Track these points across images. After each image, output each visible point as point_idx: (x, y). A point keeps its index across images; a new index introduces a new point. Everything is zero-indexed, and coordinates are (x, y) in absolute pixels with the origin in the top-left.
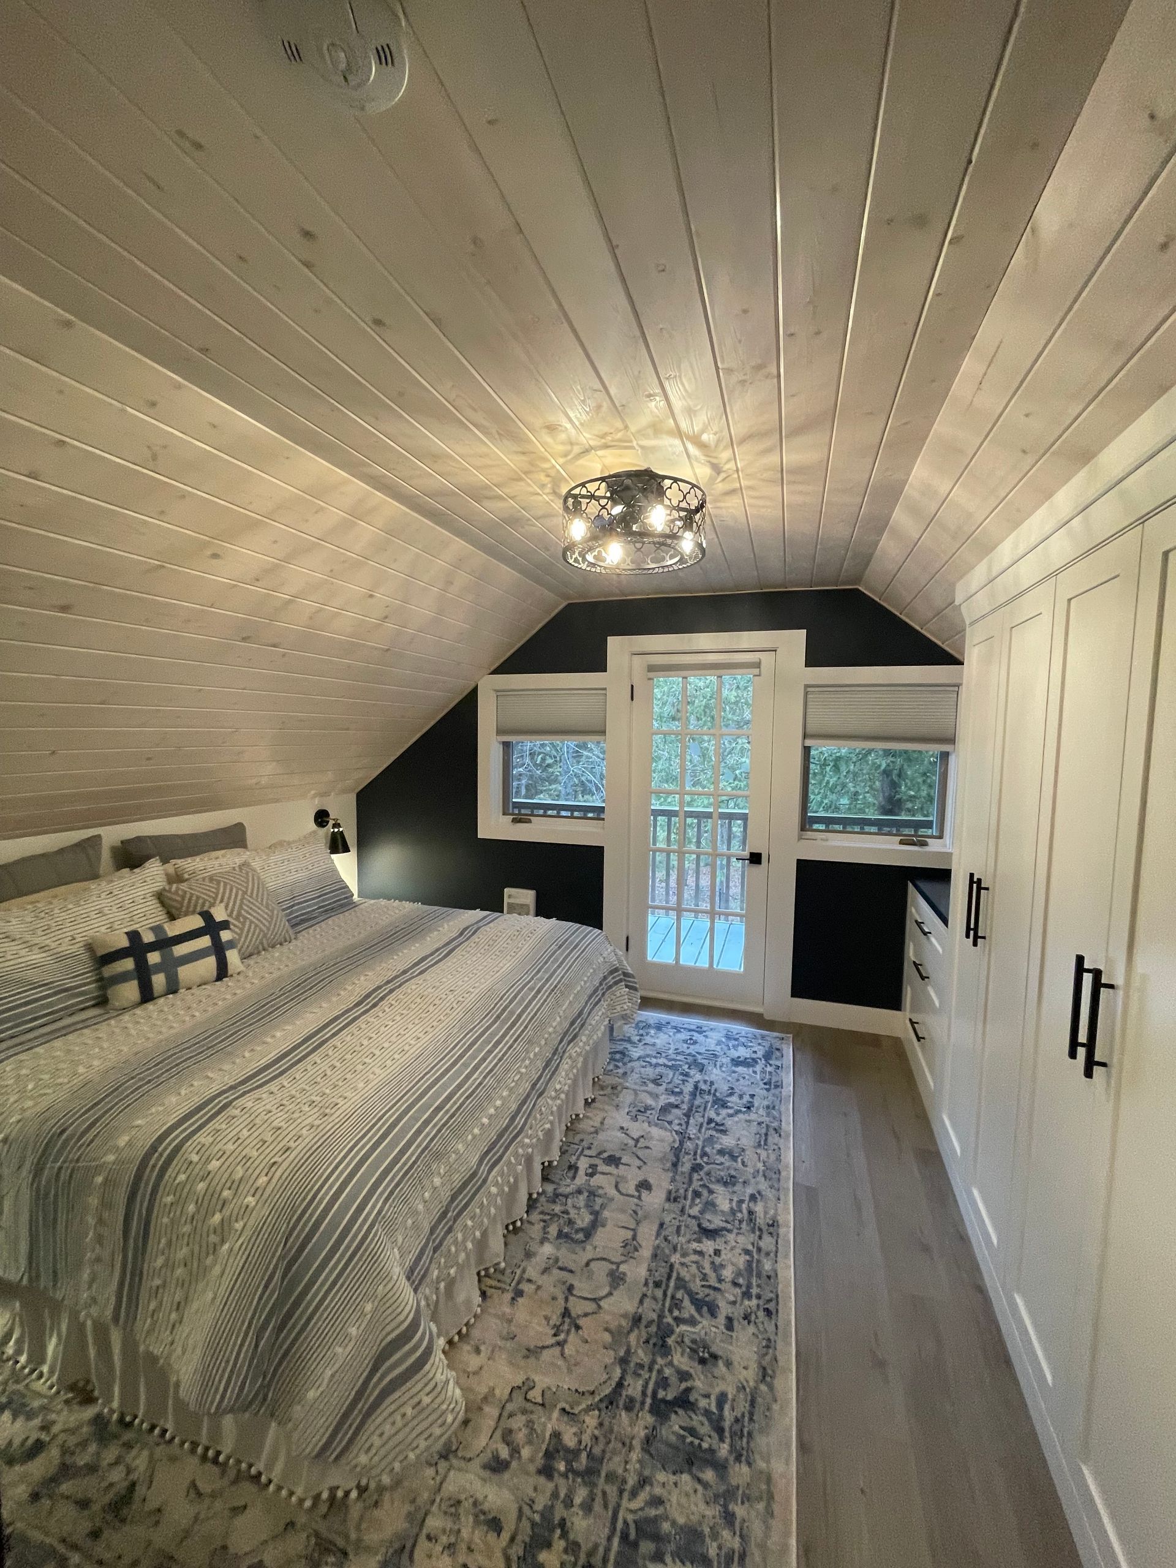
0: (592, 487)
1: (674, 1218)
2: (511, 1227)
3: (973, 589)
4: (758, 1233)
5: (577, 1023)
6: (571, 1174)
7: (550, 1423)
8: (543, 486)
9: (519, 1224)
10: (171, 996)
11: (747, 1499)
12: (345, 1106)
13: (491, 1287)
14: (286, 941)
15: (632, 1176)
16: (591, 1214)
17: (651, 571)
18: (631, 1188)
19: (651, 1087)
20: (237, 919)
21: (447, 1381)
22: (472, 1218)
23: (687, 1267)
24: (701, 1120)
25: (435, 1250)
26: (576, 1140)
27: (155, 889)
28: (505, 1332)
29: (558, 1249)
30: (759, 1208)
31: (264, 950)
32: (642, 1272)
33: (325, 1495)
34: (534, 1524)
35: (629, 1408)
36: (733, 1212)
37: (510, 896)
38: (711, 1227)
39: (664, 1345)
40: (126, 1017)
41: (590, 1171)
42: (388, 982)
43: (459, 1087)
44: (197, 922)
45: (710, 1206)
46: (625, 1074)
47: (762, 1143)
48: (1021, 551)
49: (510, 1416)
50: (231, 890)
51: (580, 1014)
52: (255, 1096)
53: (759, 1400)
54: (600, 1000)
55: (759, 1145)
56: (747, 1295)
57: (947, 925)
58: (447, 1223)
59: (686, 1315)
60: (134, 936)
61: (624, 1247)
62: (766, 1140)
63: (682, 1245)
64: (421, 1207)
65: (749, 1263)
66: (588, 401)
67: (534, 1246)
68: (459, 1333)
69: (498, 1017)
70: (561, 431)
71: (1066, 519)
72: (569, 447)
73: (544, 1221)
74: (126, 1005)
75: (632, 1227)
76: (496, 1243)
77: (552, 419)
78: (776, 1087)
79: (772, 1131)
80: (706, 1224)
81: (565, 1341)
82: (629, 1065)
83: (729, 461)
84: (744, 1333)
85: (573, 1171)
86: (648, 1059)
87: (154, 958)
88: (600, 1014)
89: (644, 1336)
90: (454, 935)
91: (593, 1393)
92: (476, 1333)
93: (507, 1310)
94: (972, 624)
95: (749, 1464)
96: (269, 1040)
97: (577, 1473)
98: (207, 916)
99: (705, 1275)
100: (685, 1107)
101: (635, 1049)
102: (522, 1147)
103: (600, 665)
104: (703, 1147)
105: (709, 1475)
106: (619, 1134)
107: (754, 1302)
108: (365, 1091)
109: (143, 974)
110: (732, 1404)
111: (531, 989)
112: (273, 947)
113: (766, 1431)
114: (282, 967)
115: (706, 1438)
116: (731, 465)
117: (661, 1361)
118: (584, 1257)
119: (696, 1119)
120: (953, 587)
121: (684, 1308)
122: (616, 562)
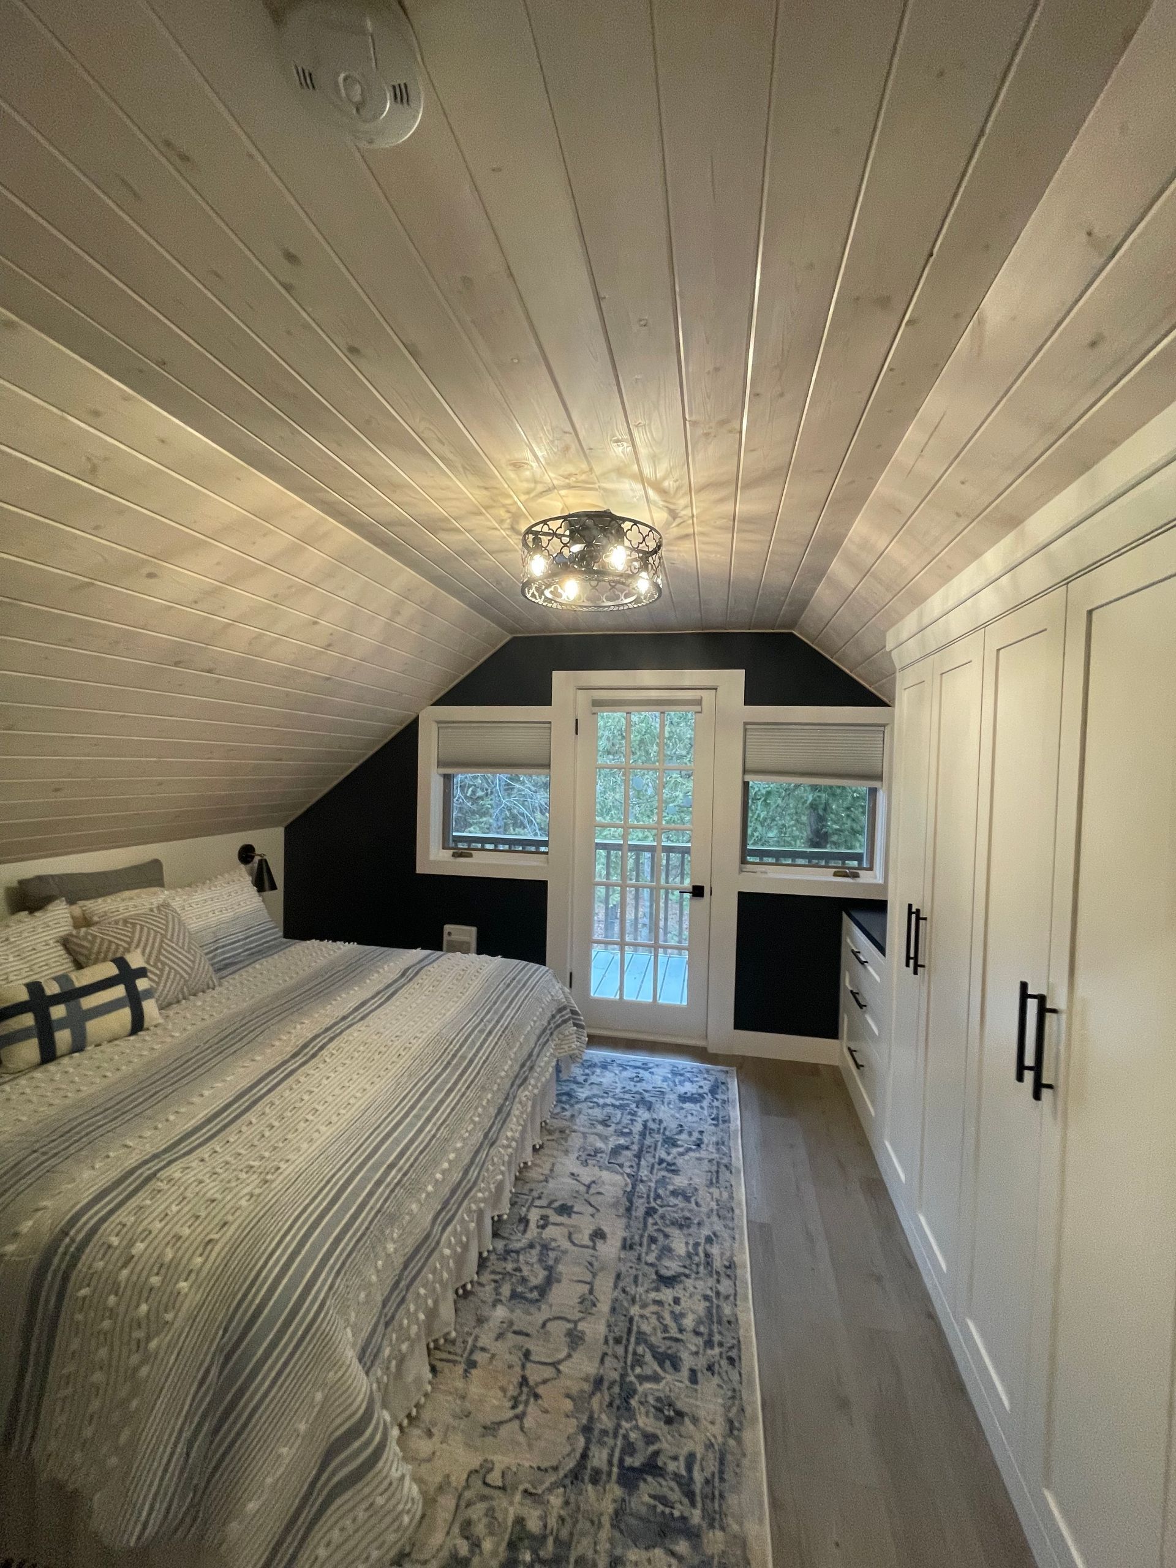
0: (554, 525)
1: (631, 1267)
2: (461, 1291)
3: (905, 635)
4: (715, 1276)
5: (528, 1064)
6: (521, 1228)
7: (511, 1508)
8: (501, 522)
9: (469, 1287)
10: (77, 1054)
12: (287, 1169)
13: (441, 1360)
14: (208, 988)
15: (585, 1225)
16: (545, 1269)
17: (606, 609)
18: (584, 1238)
19: (600, 1128)
20: (155, 966)
21: (402, 1477)
22: (424, 1286)
23: (647, 1319)
24: (651, 1160)
25: (387, 1325)
26: (526, 1190)
27: (60, 934)
28: (458, 1410)
29: (512, 1311)
30: (715, 1250)
31: (184, 998)
32: (602, 1329)
35: (595, 1481)
36: (689, 1255)
37: (449, 934)
38: (669, 1273)
39: (628, 1408)
40: (23, 1081)
41: (542, 1222)
42: (327, 1030)
43: (412, 1141)
44: (110, 970)
45: (666, 1251)
46: (573, 1116)
47: (714, 1181)
48: (951, 603)
49: (468, 1506)
50: (149, 934)
51: (530, 1055)
52: (184, 1164)
53: (729, 1457)
54: (548, 1040)
55: (711, 1183)
56: (709, 1344)
57: (884, 954)
58: (400, 1293)
59: (648, 1371)
60: (35, 988)
61: (581, 1303)
62: (717, 1177)
63: (640, 1296)
64: (374, 1278)
65: (709, 1310)
66: (556, 442)
67: (486, 1311)
68: (409, 1416)
69: (449, 1063)
70: (527, 469)
71: (994, 578)
72: (532, 485)
73: (496, 1281)
74: (22, 1066)
75: (588, 1280)
76: (447, 1311)
77: (518, 456)
78: (724, 1122)
79: (723, 1168)
80: (664, 1272)
81: (524, 1414)
82: (577, 1107)
83: (686, 507)
84: (709, 1385)
85: (523, 1224)
86: (595, 1100)
87: (58, 1012)
88: (548, 1054)
89: (607, 1399)
90: (395, 976)
91: (555, 1469)
92: (427, 1415)
93: (459, 1384)
94: (903, 669)
95: (723, 1529)
96: (195, 1100)
97: (543, 1562)
98: (121, 963)
99: (666, 1326)
100: (635, 1147)
101: (581, 1090)
102: (475, 1202)
103: (544, 698)
104: (656, 1189)
105: (682, 1547)
106: (570, 1181)
107: (717, 1350)
108: (310, 1151)
109: (45, 1031)
110: (701, 1464)
111: (482, 1031)
112: (195, 995)
113: (736, 1489)
114: (206, 1017)
115: (678, 1505)
116: (688, 512)
117: (626, 1425)
118: (540, 1317)
119: (647, 1161)
120: (883, 634)
121: (646, 1363)
122: (572, 598)
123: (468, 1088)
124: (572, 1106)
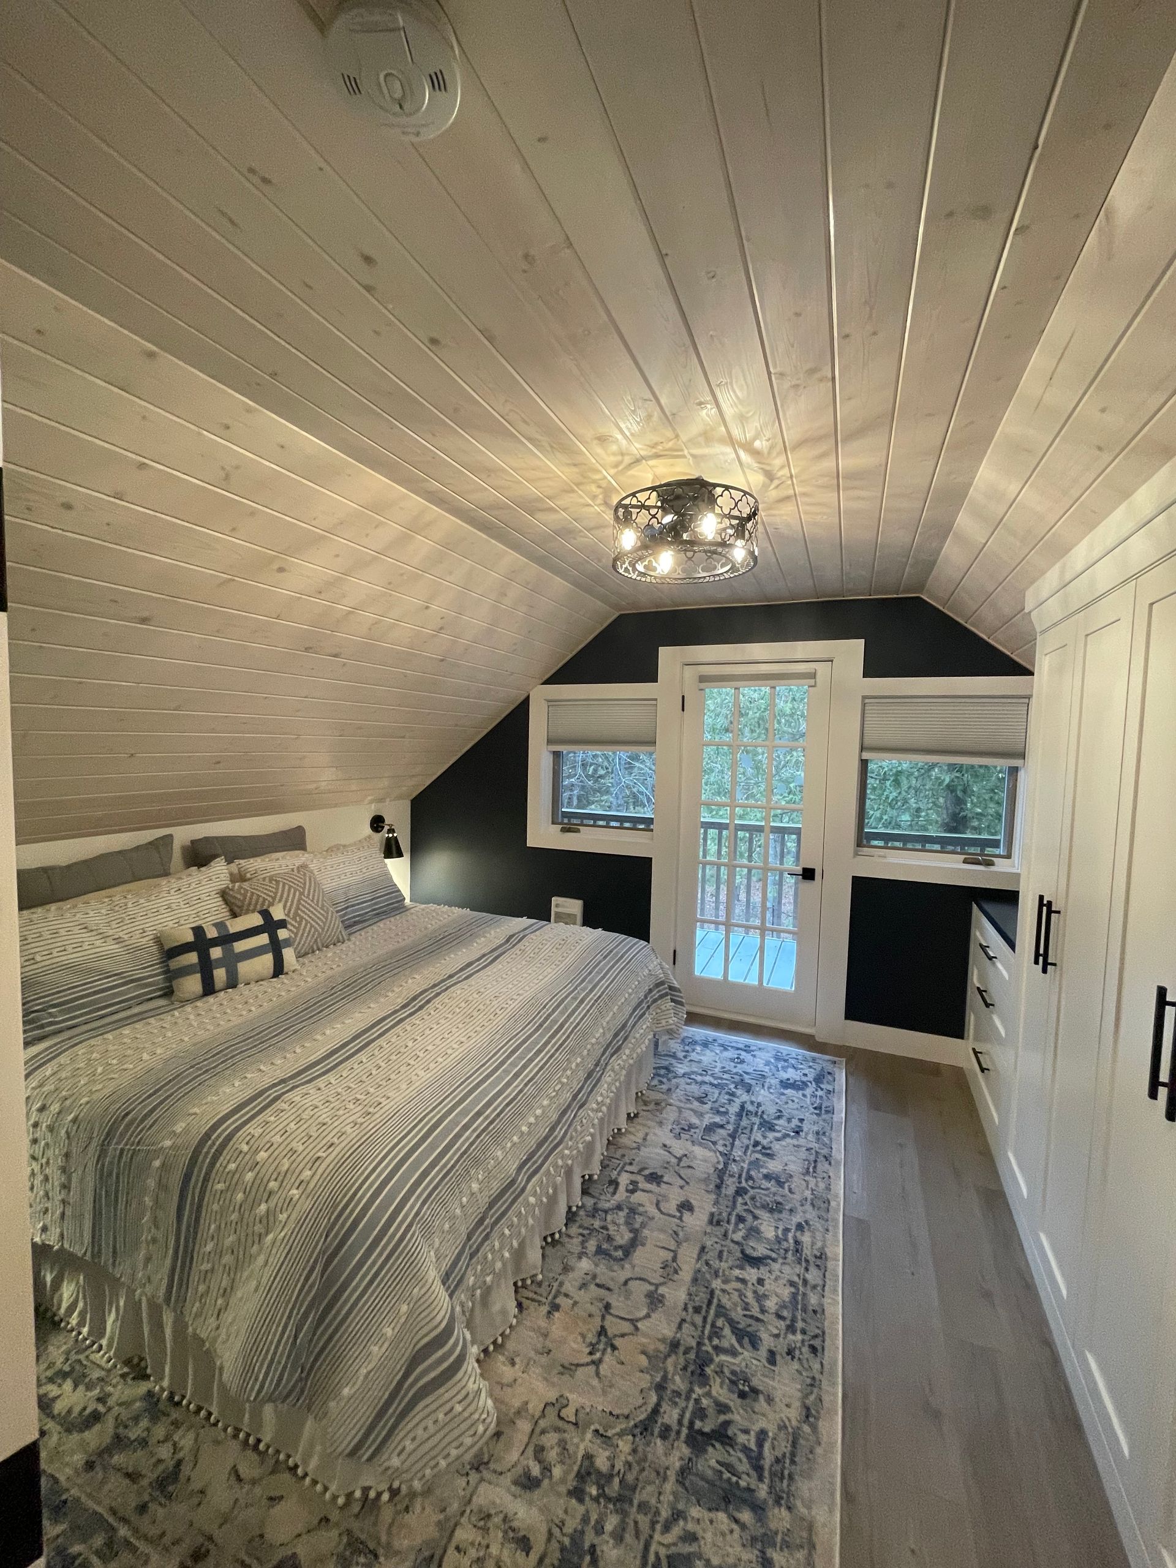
0: (642, 497)
1: (716, 1243)
2: (549, 1240)
3: (1045, 594)
4: (804, 1264)
5: (621, 1035)
6: (611, 1189)
7: (583, 1443)
8: (594, 497)
9: (557, 1236)
10: (230, 990)
11: (786, 1545)
12: (388, 1106)
13: (527, 1298)
14: (339, 942)
15: (674, 1196)
16: (631, 1231)
17: (701, 580)
18: (671, 1207)
19: (696, 1104)
20: (294, 919)
21: (479, 1390)
22: (510, 1226)
23: (728, 1293)
24: (746, 1142)
25: (472, 1256)
26: (618, 1155)
27: (220, 887)
28: (539, 1346)
29: (596, 1265)
30: (806, 1239)
31: (319, 949)
32: (682, 1296)
33: (358, 1494)
34: (563, 1549)
35: (664, 1436)
36: (778, 1241)
37: (557, 906)
38: (755, 1254)
39: (703, 1374)
40: (188, 1008)
41: (631, 1187)
42: (435, 986)
43: (500, 1093)
44: (256, 920)
45: (754, 1232)
46: (669, 1090)
47: (811, 1170)
48: (1096, 555)
49: (543, 1432)
50: (289, 891)
51: (624, 1026)
52: (304, 1091)
53: (802, 1441)
54: (644, 1014)
55: (807, 1172)
56: (791, 1328)
57: (1014, 950)
58: (484, 1230)
59: (725, 1344)
60: (198, 931)
61: (664, 1268)
62: (815, 1167)
63: (724, 1271)
64: (458, 1211)
65: (794, 1296)
66: (639, 412)
67: (572, 1261)
68: (495, 1343)
69: (541, 1025)
70: (612, 442)
71: (1146, 520)
72: (619, 458)
73: (583, 1236)
74: (187, 996)
75: (673, 1248)
76: (534, 1255)
77: (603, 430)
78: (827, 1112)
79: (821, 1159)
80: (749, 1251)
81: (600, 1361)
82: (674, 1081)
83: (782, 467)
84: (787, 1369)
85: (613, 1186)
86: (693, 1076)
87: (216, 953)
88: (644, 1027)
89: (682, 1360)
90: (499, 942)
91: (627, 1417)
92: (511, 1345)
93: (542, 1323)
94: (1043, 632)
95: (789, 1508)
96: (318, 1037)
97: (609, 1499)
98: (266, 914)
99: (747, 1304)
100: (730, 1127)
101: (680, 1066)
102: (562, 1158)
103: (651, 676)
104: (749, 1170)
105: (746, 1516)
106: (662, 1152)
107: (799, 1337)
108: (408, 1091)
109: (206, 968)
110: (773, 1443)
111: (575, 998)
112: (327, 947)
113: (808, 1475)
114: (334, 967)
115: (744, 1476)
116: (785, 471)
117: (698, 1391)
118: (623, 1275)
119: (742, 1141)
120: (1023, 594)
121: (724, 1337)
122: (666, 572)
123: (557, 1050)
124: (669, 1080)
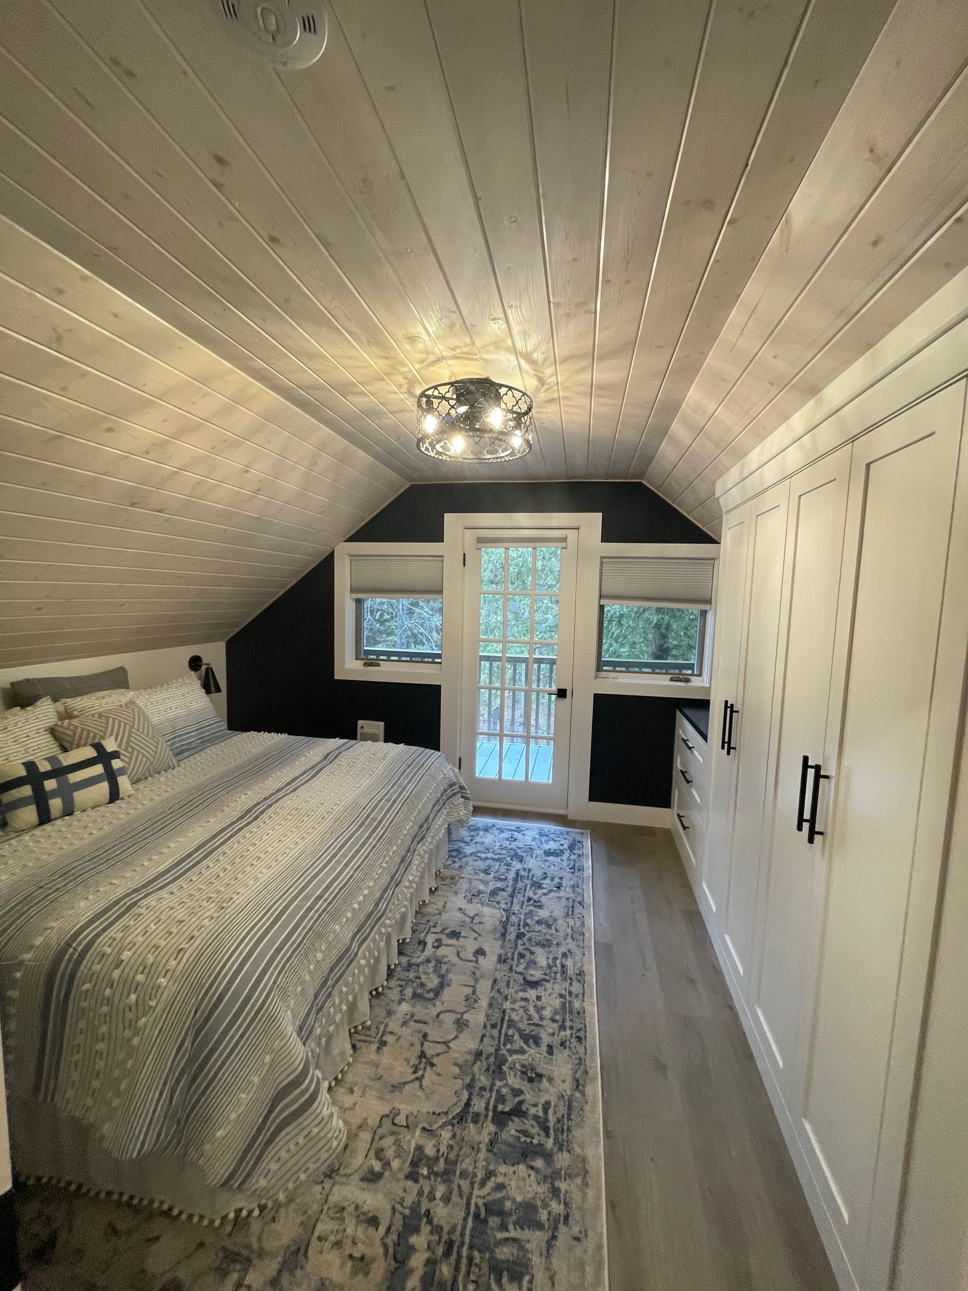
0: (443, 390)
1: (505, 975)
2: (374, 993)
3: (729, 485)
4: (569, 981)
5: (424, 826)
6: (421, 948)
7: (413, 1139)
8: (400, 386)
9: (380, 989)
10: (67, 818)
11: (569, 1176)
12: (239, 900)
13: (360, 1041)
14: (170, 768)
15: (470, 946)
16: (438, 977)
17: (487, 461)
18: (469, 955)
19: (482, 875)
20: (126, 750)
21: (331, 1115)
22: (346, 986)
23: (516, 1010)
25: (318, 1012)
26: (424, 921)
27: (45, 726)
28: (373, 1075)
29: (414, 1006)
30: (569, 963)
31: (151, 776)
32: (481, 1018)
33: (232, 1216)
34: (405, 1217)
35: (475, 1122)
36: (549, 967)
37: (362, 727)
38: (534, 979)
39: (501, 1072)
40: (27, 837)
41: (436, 944)
42: (265, 799)
43: (334, 880)
44: (89, 753)
45: (532, 963)
46: (461, 867)
47: (570, 913)
48: (765, 459)
49: (381, 1138)
50: (119, 725)
51: (427, 819)
52: (158, 896)
53: (575, 1104)
54: (441, 808)
55: (568, 915)
56: (563, 1027)
57: (706, 741)
58: (327, 989)
59: (516, 1047)
60: (30, 766)
61: (466, 1000)
62: (573, 911)
63: (511, 995)
64: (307, 977)
65: (564, 1005)
66: (444, 320)
67: (394, 1006)
68: (336, 1078)
69: (363, 823)
70: (420, 342)
72: (425, 356)
73: (401, 986)
74: (23, 826)
75: (472, 985)
76: (364, 1005)
77: (412, 331)
78: (579, 870)
79: (577, 904)
80: (529, 978)
81: (423, 1076)
82: (464, 860)
83: (552, 376)
84: (561, 1056)
85: (422, 945)
86: (479, 855)
87: (50, 785)
88: (441, 819)
89: (485, 1064)
90: (319, 759)
91: (446, 1113)
92: (349, 1078)
93: (374, 1056)
94: (727, 512)
95: (569, 1151)
96: (165, 851)
97: (436, 1174)
98: (98, 747)
99: (530, 1016)
100: (509, 890)
101: (467, 847)
102: (384, 927)
103: (437, 536)
104: (525, 919)
105: (539, 1163)
106: (458, 914)
107: (568, 1032)
108: (256, 886)
109: (41, 800)
110: (554, 1109)
111: (388, 800)
112: (159, 773)
113: (579, 1126)
114: (169, 789)
115: (536, 1136)
116: (553, 379)
117: (498, 1083)
118: (434, 1011)
119: (519, 898)
120: (714, 484)
121: (515, 1042)
122: (459, 452)
123: (378, 841)
124: (460, 859)
